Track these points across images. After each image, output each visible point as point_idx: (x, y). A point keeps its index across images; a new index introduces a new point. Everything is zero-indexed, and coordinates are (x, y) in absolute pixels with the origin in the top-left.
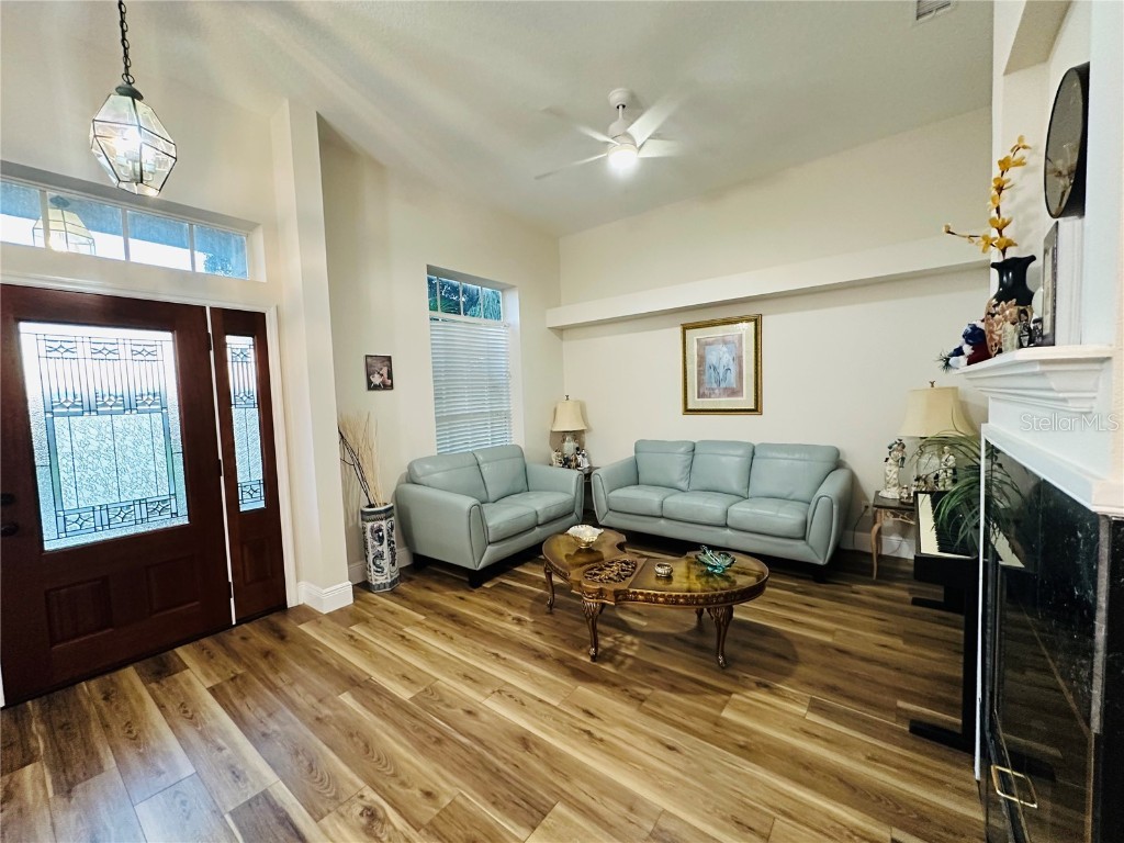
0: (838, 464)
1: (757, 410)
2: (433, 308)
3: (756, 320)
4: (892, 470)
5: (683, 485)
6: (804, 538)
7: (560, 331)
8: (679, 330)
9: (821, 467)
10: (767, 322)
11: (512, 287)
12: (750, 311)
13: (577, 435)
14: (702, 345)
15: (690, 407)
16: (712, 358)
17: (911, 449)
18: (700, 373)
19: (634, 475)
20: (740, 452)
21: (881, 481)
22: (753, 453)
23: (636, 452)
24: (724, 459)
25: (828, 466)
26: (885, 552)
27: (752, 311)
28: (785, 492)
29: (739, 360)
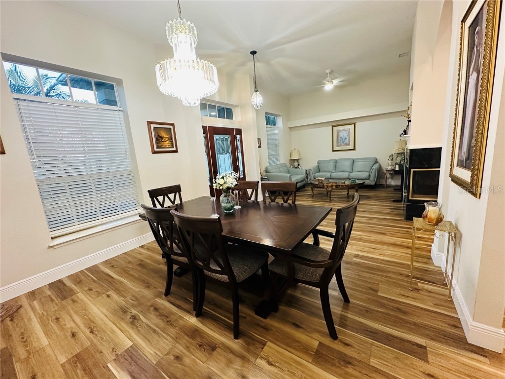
0: (376, 162)
1: (354, 149)
2: (267, 124)
3: (354, 124)
4: (390, 162)
5: (333, 171)
6: (369, 179)
7: (291, 128)
8: (331, 127)
9: (372, 163)
10: (358, 125)
11: (279, 116)
12: (353, 122)
13: (298, 160)
14: (338, 132)
15: (334, 150)
16: (341, 135)
17: (395, 156)
18: (337, 140)
19: (319, 170)
20: (350, 161)
21: (387, 165)
22: (354, 161)
23: (318, 164)
24: (345, 163)
25: (374, 162)
26: (387, 184)
27: (353, 121)
28: (363, 170)
29: (349, 135)
